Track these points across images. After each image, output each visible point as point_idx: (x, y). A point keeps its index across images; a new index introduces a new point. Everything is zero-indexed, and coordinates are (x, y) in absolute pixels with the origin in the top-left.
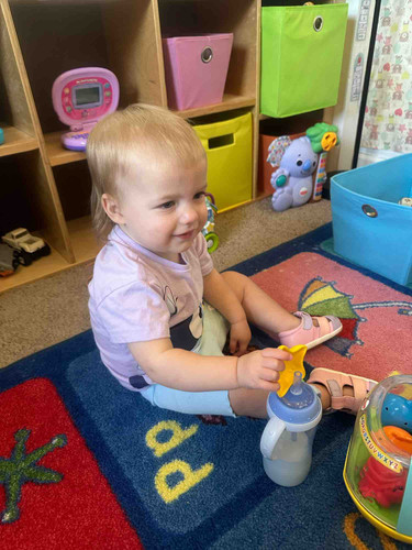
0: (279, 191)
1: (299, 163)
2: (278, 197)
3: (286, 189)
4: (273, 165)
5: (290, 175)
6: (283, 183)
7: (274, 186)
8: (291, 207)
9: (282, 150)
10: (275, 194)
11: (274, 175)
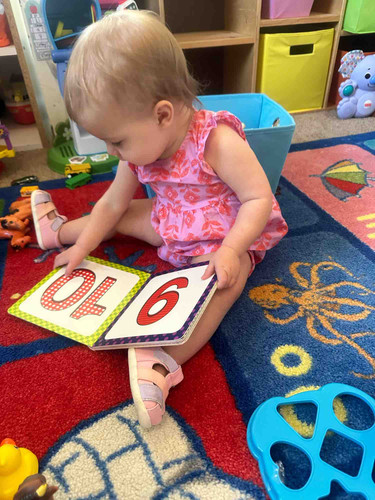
0: (345, 99)
1: (368, 76)
2: (343, 105)
3: (352, 99)
4: (343, 76)
5: (357, 87)
6: (350, 93)
7: (341, 94)
8: (353, 117)
9: (354, 63)
10: (341, 102)
11: (342, 84)
